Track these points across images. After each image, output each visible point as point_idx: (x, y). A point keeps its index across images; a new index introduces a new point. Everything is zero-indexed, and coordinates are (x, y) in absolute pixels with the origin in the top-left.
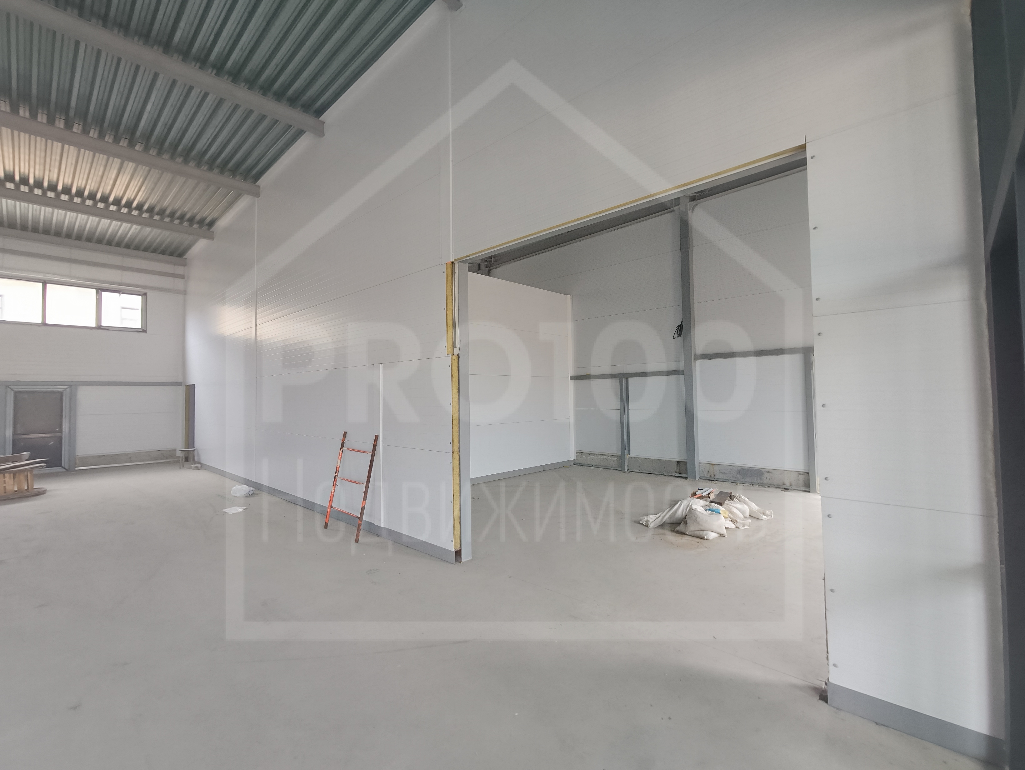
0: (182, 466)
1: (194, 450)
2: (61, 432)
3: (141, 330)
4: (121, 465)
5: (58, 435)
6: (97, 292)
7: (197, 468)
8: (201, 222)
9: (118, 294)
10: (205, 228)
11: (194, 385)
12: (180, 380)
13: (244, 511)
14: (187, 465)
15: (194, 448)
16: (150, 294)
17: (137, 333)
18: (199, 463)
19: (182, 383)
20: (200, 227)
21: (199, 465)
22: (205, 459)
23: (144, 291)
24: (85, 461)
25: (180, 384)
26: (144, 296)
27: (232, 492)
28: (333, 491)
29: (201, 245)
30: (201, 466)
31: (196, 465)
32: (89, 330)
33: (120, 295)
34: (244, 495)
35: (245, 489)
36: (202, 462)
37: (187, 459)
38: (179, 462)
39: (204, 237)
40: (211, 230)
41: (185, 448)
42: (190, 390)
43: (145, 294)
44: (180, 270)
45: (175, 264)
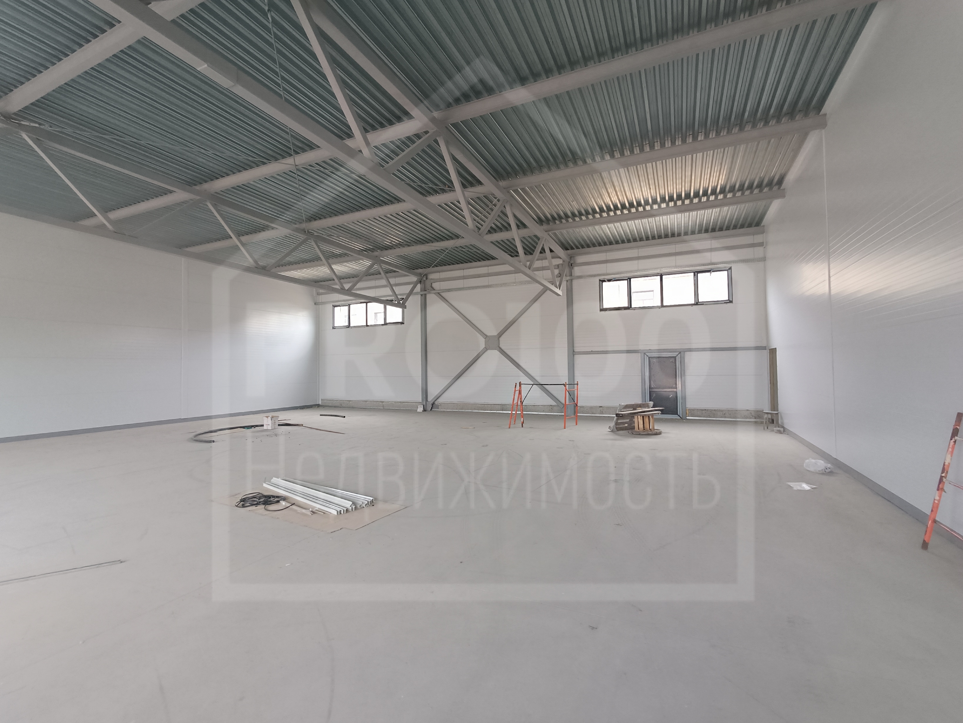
0: (766, 428)
1: (778, 413)
2: (676, 388)
3: (728, 301)
4: (717, 419)
5: (675, 390)
6: (694, 275)
7: (780, 432)
8: (770, 184)
9: (709, 273)
10: (775, 188)
11: (776, 348)
12: (764, 345)
13: (812, 490)
14: (771, 427)
15: (778, 411)
16: (734, 267)
17: (725, 304)
18: (783, 427)
19: (766, 347)
20: (771, 189)
21: (782, 429)
22: (789, 423)
23: (728, 266)
24: (693, 412)
25: (764, 348)
26: (729, 270)
27: (804, 465)
28: (937, 498)
29: (775, 206)
30: (783, 430)
31: (778, 429)
32: (690, 307)
33: (711, 274)
34: (819, 471)
35: (821, 464)
36: (785, 427)
37: (772, 421)
38: (763, 423)
39: (776, 197)
40: (782, 188)
41: (771, 411)
42: (773, 352)
43: (730, 268)
44: (758, 239)
45: (754, 234)
